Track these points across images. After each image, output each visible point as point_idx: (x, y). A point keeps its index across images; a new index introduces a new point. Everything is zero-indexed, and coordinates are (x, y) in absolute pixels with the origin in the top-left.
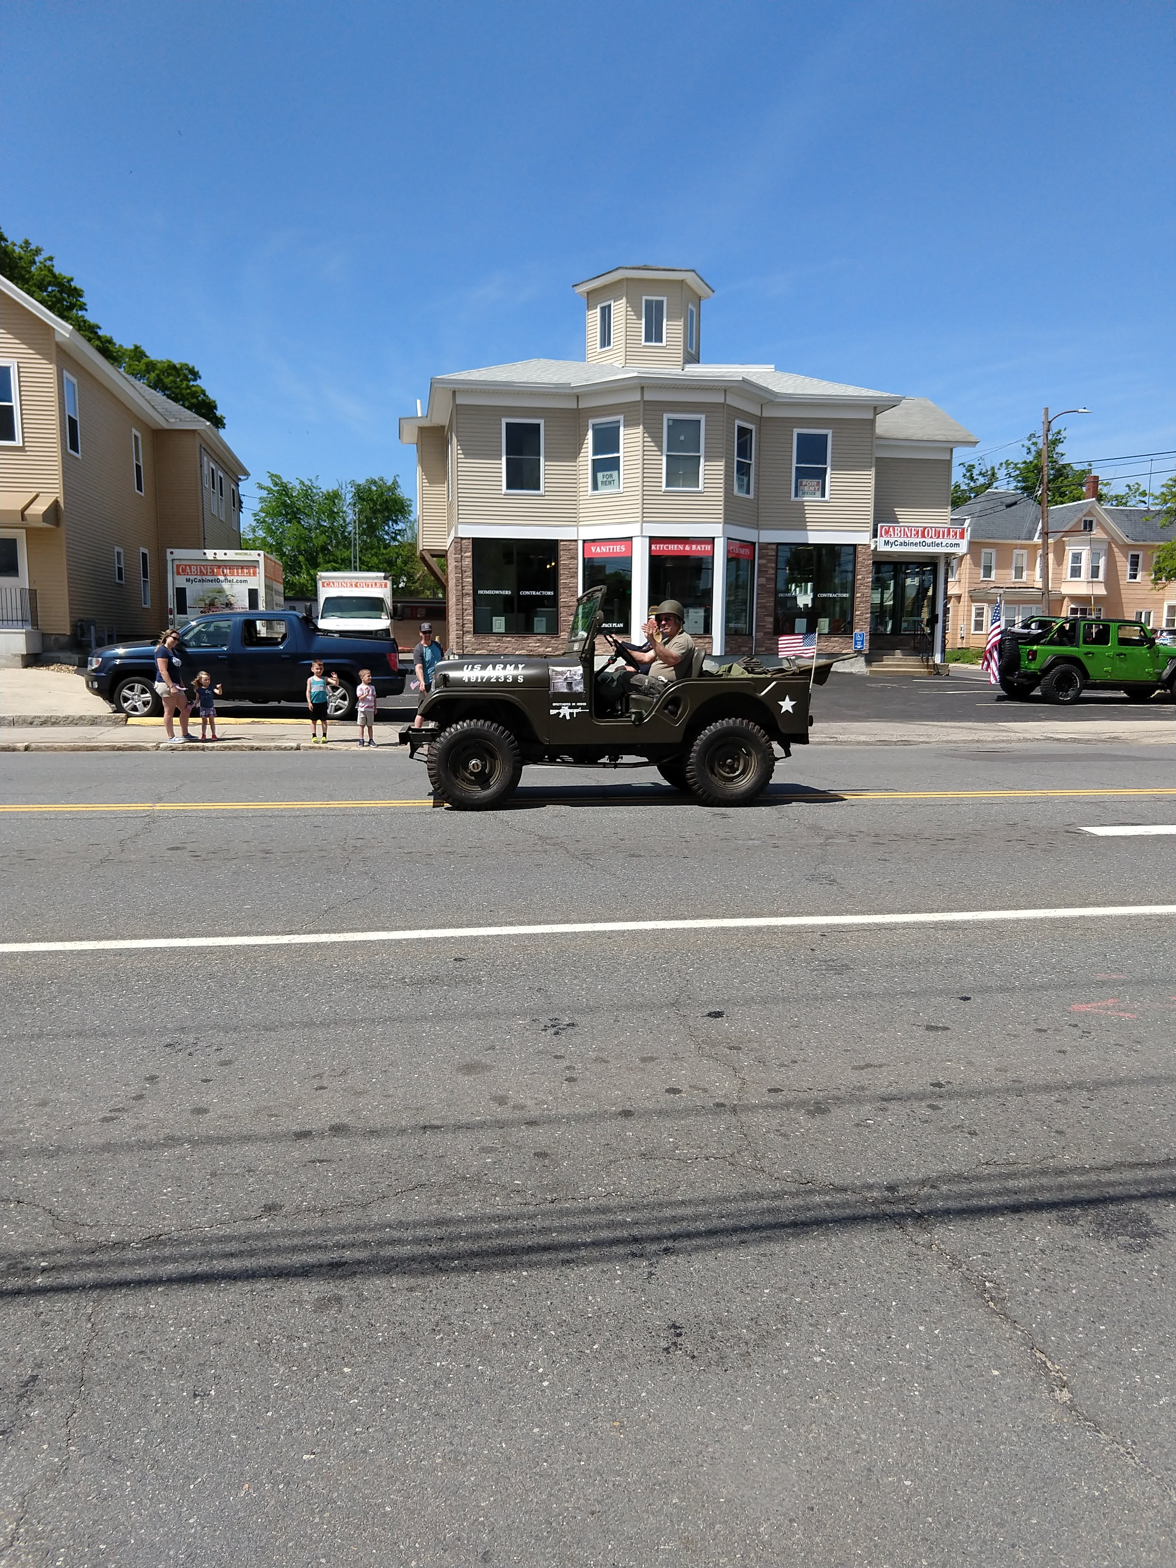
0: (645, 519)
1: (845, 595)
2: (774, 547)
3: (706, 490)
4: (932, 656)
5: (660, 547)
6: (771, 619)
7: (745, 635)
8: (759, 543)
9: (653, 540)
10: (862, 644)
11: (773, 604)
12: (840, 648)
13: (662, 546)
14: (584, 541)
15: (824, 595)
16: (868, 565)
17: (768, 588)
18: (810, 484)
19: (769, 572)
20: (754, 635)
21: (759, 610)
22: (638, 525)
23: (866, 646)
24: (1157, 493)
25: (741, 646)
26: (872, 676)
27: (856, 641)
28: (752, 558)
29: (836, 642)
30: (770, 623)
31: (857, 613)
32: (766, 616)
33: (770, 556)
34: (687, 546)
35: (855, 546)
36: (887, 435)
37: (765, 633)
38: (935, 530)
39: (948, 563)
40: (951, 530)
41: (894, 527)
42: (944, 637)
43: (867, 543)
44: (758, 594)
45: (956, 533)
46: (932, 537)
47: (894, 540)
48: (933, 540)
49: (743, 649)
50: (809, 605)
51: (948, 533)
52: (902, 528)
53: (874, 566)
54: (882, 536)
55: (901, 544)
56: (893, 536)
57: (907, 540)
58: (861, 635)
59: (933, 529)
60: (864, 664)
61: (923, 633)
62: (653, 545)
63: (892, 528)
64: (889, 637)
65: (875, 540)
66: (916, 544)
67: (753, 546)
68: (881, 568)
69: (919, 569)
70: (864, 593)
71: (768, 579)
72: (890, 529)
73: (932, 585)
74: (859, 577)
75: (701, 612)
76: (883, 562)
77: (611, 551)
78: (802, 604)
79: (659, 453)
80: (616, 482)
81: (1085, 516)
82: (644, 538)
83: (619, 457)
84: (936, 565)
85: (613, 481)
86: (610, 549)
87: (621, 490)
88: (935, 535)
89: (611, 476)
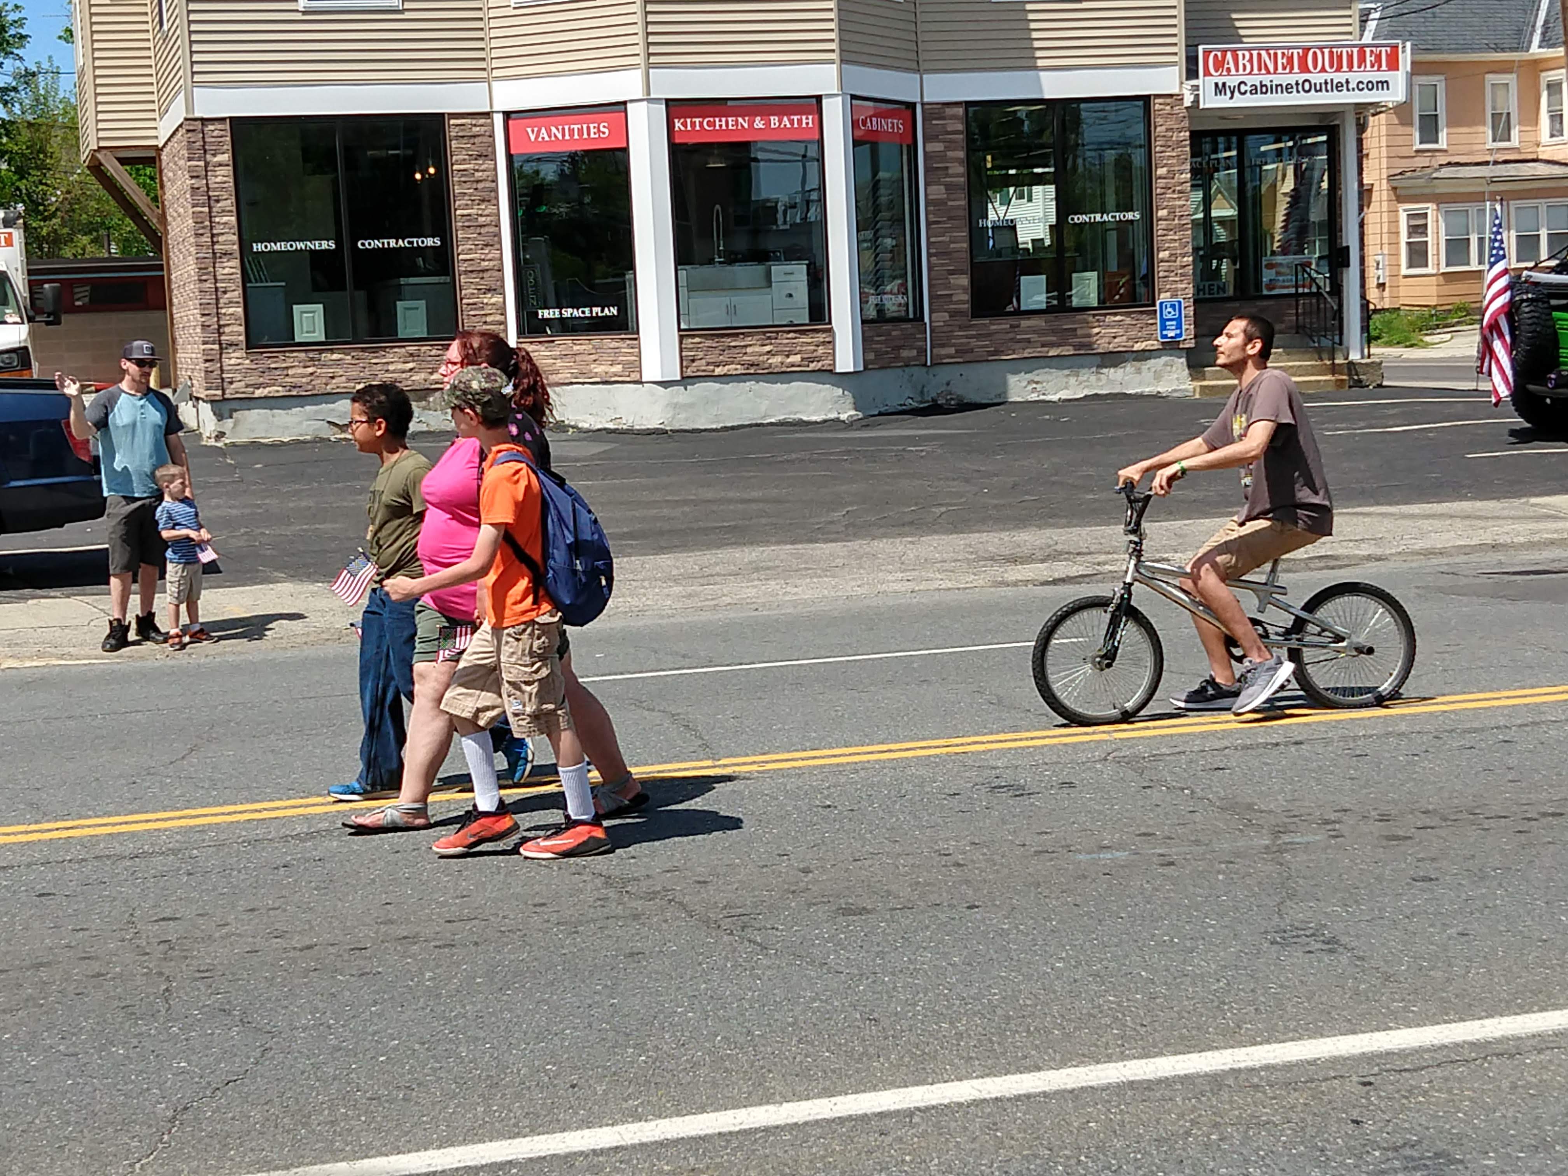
0: (653, 59)
1: (1130, 216)
2: (960, 111)
4: (1341, 344)
5: (693, 124)
6: (964, 281)
7: (909, 321)
8: (923, 104)
9: (676, 108)
10: (1179, 326)
11: (965, 245)
12: (1129, 339)
13: (697, 120)
14: (507, 115)
15: (1084, 218)
16: (1180, 144)
17: (953, 208)
19: (950, 171)
20: (927, 320)
21: (933, 259)
22: (638, 74)
23: (1188, 330)
25: (900, 347)
26: (1206, 398)
27: (1163, 321)
28: (910, 141)
29: (1119, 324)
30: (964, 289)
31: (1162, 255)
32: (952, 273)
33: (953, 133)
34: (758, 119)
35: (1146, 100)
37: (953, 314)
38: (1331, 53)
39: (1362, 128)
40: (1368, 50)
41: (1234, 52)
42: (1363, 297)
43: (1176, 90)
44: (928, 224)
45: (1378, 57)
46: (1323, 70)
47: (1232, 81)
48: (1328, 76)
49: (905, 353)
50: (1047, 242)
51: (1362, 60)
52: (1255, 53)
53: (1192, 145)
54: (1207, 73)
55: (1254, 90)
56: (1233, 72)
57: (1266, 79)
58: (1173, 306)
59: (1326, 51)
60: (1187, 371)
61: (1314, 289)
62: (676, 121)
63: (1229, 54)
64: (1237, 304)
65: (1194, 82)
66: (1288, 88)
67: (909, 113)
68: (1207, 148)
69: (1291, 144)
70: (1174, 207)
71: (949, 187)
72: (1224, 57)
73: (1326, 177)
74: (1161, 171)
75: (800, 271)
76: (1214, 134)
77: (576, 137)
78: (1029, 239)
82: (653, 105)
84: (1334, 132)
86: (572, 131)
88: (1332, 66)
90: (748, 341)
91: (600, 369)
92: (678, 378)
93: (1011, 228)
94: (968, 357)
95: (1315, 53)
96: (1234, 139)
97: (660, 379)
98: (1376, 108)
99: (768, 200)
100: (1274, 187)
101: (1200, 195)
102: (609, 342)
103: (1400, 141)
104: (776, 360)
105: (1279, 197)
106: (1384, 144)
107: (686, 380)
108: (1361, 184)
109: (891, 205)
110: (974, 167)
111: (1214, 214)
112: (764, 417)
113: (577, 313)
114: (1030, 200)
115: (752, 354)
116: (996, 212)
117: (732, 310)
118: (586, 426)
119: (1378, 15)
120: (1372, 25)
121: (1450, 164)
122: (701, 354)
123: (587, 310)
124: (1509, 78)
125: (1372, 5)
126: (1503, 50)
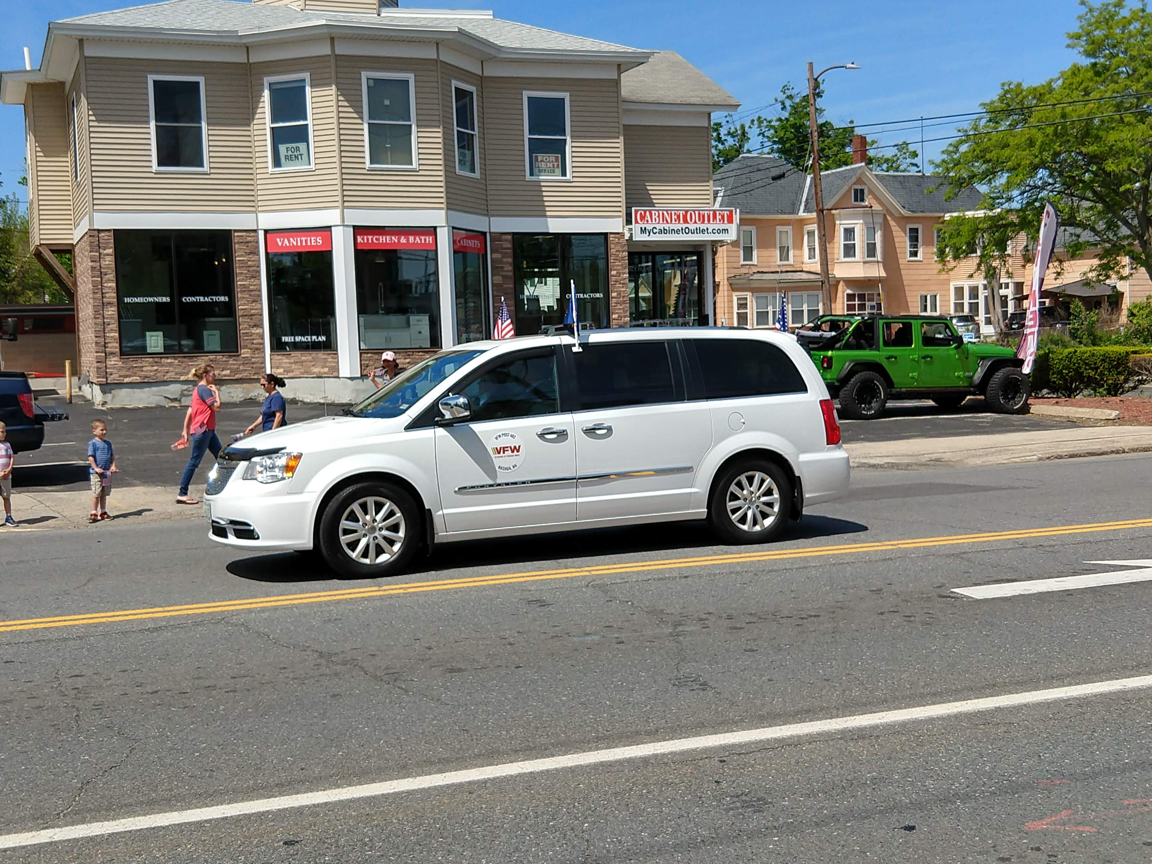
0: (346, 204)
1: (598, 295)
2: (510, 237)
3: (421, 167)
5: (368, 239)
8: (490, 233)
9: (358, 230)
11: (513, 308)
13: (370, 237)
14: (266, 232)
16: (623, 258)
17: (506, 288)
18: (547, 159)
19: (505, 269)
21: (496, 315)
22: (338, 212)
24: (938, 161)
28: (483, 252)
31: (614, 316)
33: (506, 249)
34: (403, 238)
35: (606, 235)
36: (633, 98)
38: (699, 214)
39: (714, 253)
40: (717, 213)
41: (650, 211)
43: (621, 231)
44: (494, 296)
45: (723, 217)
46: (695, 222)
47: (649, 227)
48: (697, 226)
50: (555, 308)
51: (715, 217)
52: (661, 212)
53: (629, 260)
54: (637, 222)
55: (661, 232)
56: (650, 222)
57: (667, 227)
59: (697, 213)
62: (359, 237)
63: (648, 213)
65: (630, 227)
66: (677, 231)
67: (483, 237)
68: (636, 260)
69: (678, 260)
70: (620, 291)
71: (504, 277)
72: (645, 213)
73: (696, 278)
74: (614, 273)
75: (425, 319)
76: (640, 254)
77: (304, 244)
78: (546, 305)
79: (360, 121)
80: (305, 156)
81: (855, 184)
82: (346, 228)
83: (307, 125)
84: (700, 255)
85: (301, 155)
86: (301, 241)
87: (312, 166)
88: (699, 220)
89: (298, 149)
91: (316, 370)
92: (359, 375)
93: (537, 300)
95: (691, 214)
96: (650, 257)
97: (349, 376)
98: (721, 243)
99: (408, 280)
100: (670, 282)
101: (633, 284)
102: (321, 355)
103: (733, 260)
105: (673, 287)
106: (726, 261)
107: (363, 376)
108: (714, 282)
109: (473, 286)
110: (517, 267)
111: (640, 295)
113: (304, 339)
114: (546, 284)
116: (529, 291)
117: (388, 339)
118: (308, 402)
119: (722, 194)
120: (719, 199)
121: (758, 272)
122: (371, 363)
123: (309, 337)
124: (789, 229)
125: (719, 188)
126: (785, 214)
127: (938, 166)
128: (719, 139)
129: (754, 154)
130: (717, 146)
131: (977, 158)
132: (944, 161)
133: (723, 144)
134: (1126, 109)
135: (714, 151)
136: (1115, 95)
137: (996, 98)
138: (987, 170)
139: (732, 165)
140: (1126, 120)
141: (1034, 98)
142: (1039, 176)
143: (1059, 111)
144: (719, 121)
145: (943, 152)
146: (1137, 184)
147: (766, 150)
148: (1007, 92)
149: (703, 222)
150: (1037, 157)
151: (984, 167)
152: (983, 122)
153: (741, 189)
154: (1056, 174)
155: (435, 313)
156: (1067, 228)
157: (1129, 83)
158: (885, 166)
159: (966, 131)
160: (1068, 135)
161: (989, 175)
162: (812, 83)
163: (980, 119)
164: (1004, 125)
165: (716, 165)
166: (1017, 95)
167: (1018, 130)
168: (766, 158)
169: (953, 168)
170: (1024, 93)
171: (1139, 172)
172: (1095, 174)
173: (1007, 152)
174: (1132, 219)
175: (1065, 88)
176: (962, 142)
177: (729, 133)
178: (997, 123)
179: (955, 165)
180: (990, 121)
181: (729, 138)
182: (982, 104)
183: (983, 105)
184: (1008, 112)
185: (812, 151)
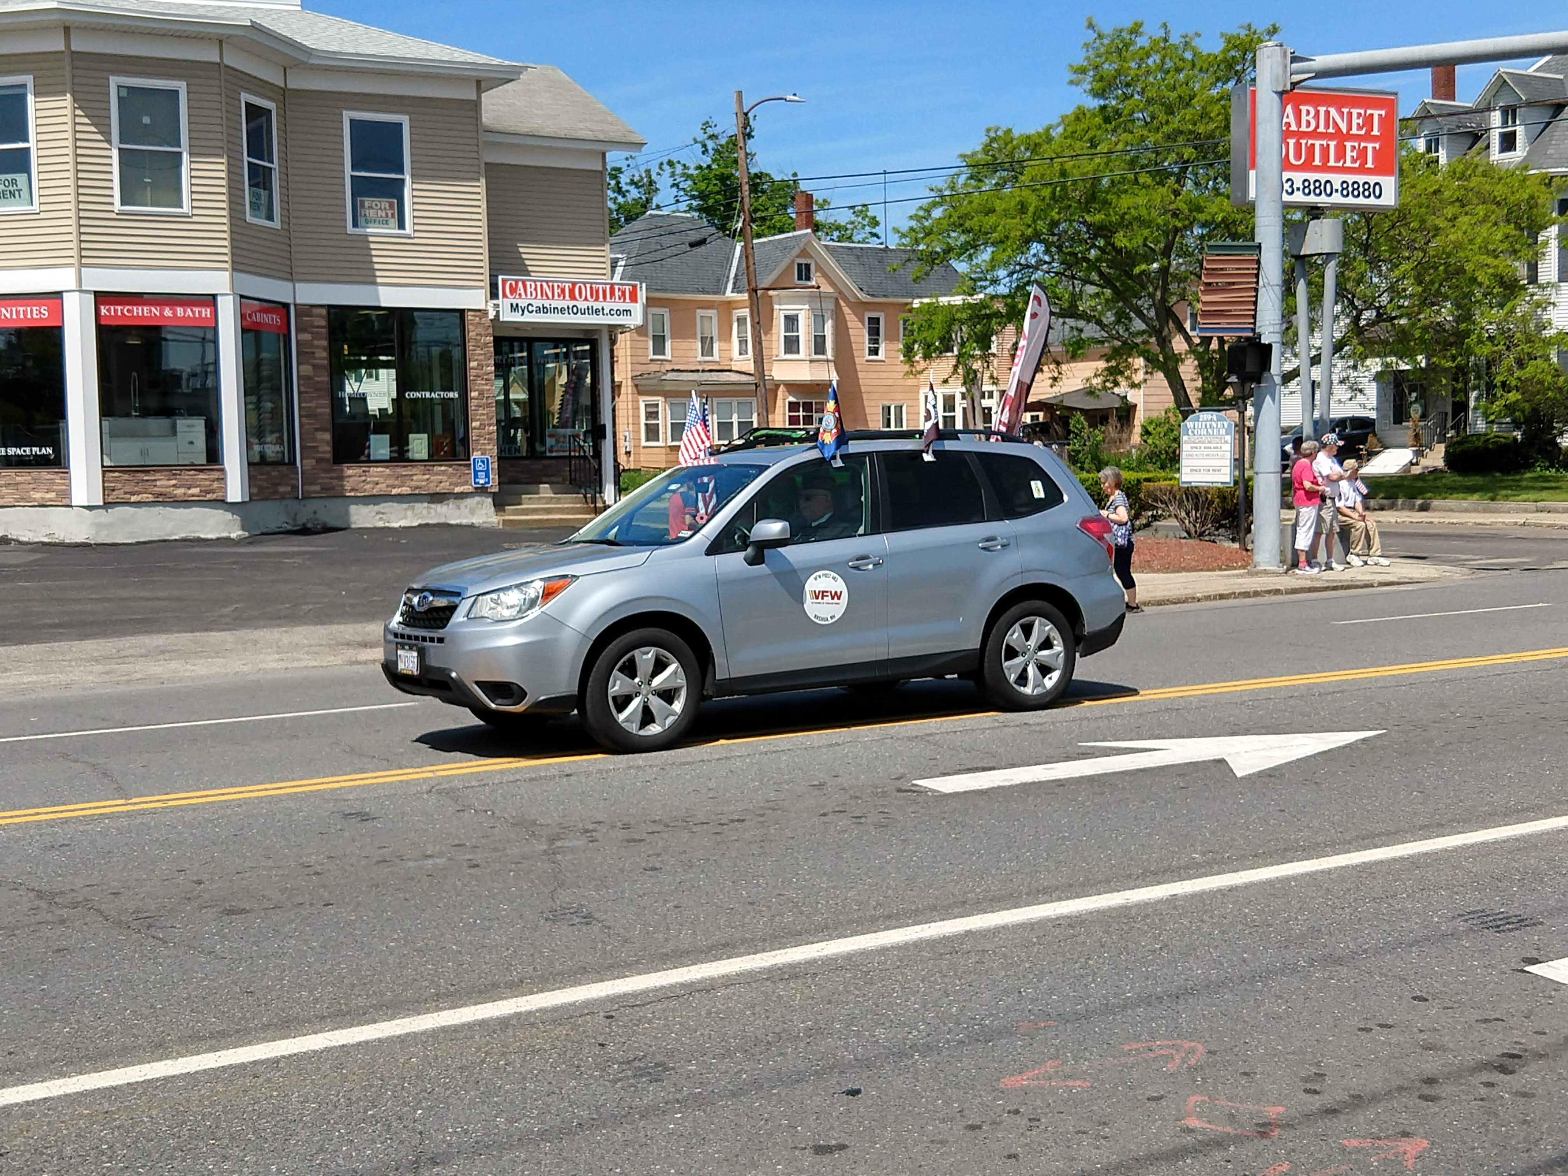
0: (84, 261)
1: (451, 395)
2: (324, 312)
3: (195, 212)
4: (601, 492)
5: (116, 311)
6: (327, 436)
7: (285, 464)
8: (295, 305)
9: (102, 298)
10: (487, 476)
11: (328, 410)
12: (450, 484)
13: (119, 308)
15: (417, 395)
16: (486, 345)
17: (319, 382)
18: (376, 206)
19: (316, 355)
20: (298, 464)
21: (304, 420)
22: (71, 272)
23: (494, 478)
24: (905, 229)
25: (279, 484)
26: (507, 528)
27: (476, 472)
28: (286, 332)
29: (444, 473)
30: (327, 442)
31: (474, 424)
32: (318, 430)
33: (318, 327)
34: (167, 309)
35: (462, 312)
36: (498, 126)
37: (319, 461)
38: (591, 288)
39: (613, 342)
40: (616, 287)
41: (524, 282)
42: (615, 460)
43: (483, 307)
44: (300, 393)
45: (624, 293)
46: (586, 299)
47: (523, 303)
48: (590, 304)
49: (282, 489)
50: (390, 411)
51: (612, 293)
52: (539, 284)
53: (495, 347)
54: (505, 295)
55: (538, 310)
56: (523, 296)
57: (547, 303)
58: (483, 462)
59: (588, 286)
60: (493, 509)
61: (582, 454)
62: (102, 307)
63: (520, 284)
64: (527, 462)
65: (495, 302)
66: (562, 310)
67: (285, 310)
68: (505, 349)
69: (565, 350)
70: (483, 390)
71: (315, 367)
72: (517, 284)
73: (589, 375)
74: (473, 364)
75: (199, 424)
76: (511, 340)
77: (22, 316)
78: (376, 408)
79: (106, 145)
80: (25, 193)
81: (798, 256)
82: (84, 295)
83: (28, 149)
84: (594, 344)
85: (19, 191)
86: (18, 312)
87: (36, 207)
88: (592, 296)
89: (14, 182)
90: (158, 476)
91: (38, 495)
92: (101, 503)
93: (363, 399)
94: (332, 493)
95: (580, 288)
96: (525, 344)
97: (86, 504)
98: (622, 328)
99: (174, 370)
100: (553, 380)
101: (501, 383)
102: (45, 474)
103: (640, 352)
104: (180, 491)
105: (557, 387)
106: (629, 353)
107: (107, 505)
108: (613, 381)
109: (270, 378)
110: (334, 352)
111: (512, 396)
112: (170, 535)
113: (20, 452)
114: (377, 379)
115: (161, 487)
116: (351, 387)
117: (144, 453)
118: (25, 539)
119: (623, 263)
120: (619, 270)
121: (673, 370)
122: (119, 486)
123: (28, 449)
124: (712, 313)
125: (620, 256)
126: (708, 293)
127: (904, 236)
128: (619, 190)
129: (665, 212)
130: (616, 199)
131: (955, 226)
132: (912, 229)
133: (624, 196)
134: (1142, 167)
135: (610, 204)
136: (1129, 148)
137: (979, 148)
138: (968, 243)
139: (636, 225)
140: (1141, 180)
141: (1027, 149)
142: (1033, 251)
143: (1057, 167)
144: (618, 165)
145: (911, 217)
146: (1155, 265)
147: (683, 206)
148: (993, 140)
149: (597, 299)
150: (1029, 226)
151: (963, 238)
152: (962, 179)
153: (648, 258)
154: (1053, 249)
155: (214, 417)
156: (1067, 320)
157: (1146, 133)
158: (836, 234)
159: (941, 191)
160: (1069, 199)
161: (969, 249)
162: (741, 119)
163: (958, 175)
164: (989, 184)
165: (614, 224)
166: (1006, 144)
167: (1007, 190)
168: (683, 218)
169: (923, 238)
170: (1015, 143)
171: (1157, 249)
172: (1102, 250)
173: (992, 219)
174: (1148, 309)
175: (1066, 138)
176: (935, 205)
177: (632, 182)
178: (980, 180)
179: (927, 234)
180: (971, 178)
181: (632, 188)
182: (961, 156)
183: (963, 156)
184: (994, 166)
185: (742, 210)
